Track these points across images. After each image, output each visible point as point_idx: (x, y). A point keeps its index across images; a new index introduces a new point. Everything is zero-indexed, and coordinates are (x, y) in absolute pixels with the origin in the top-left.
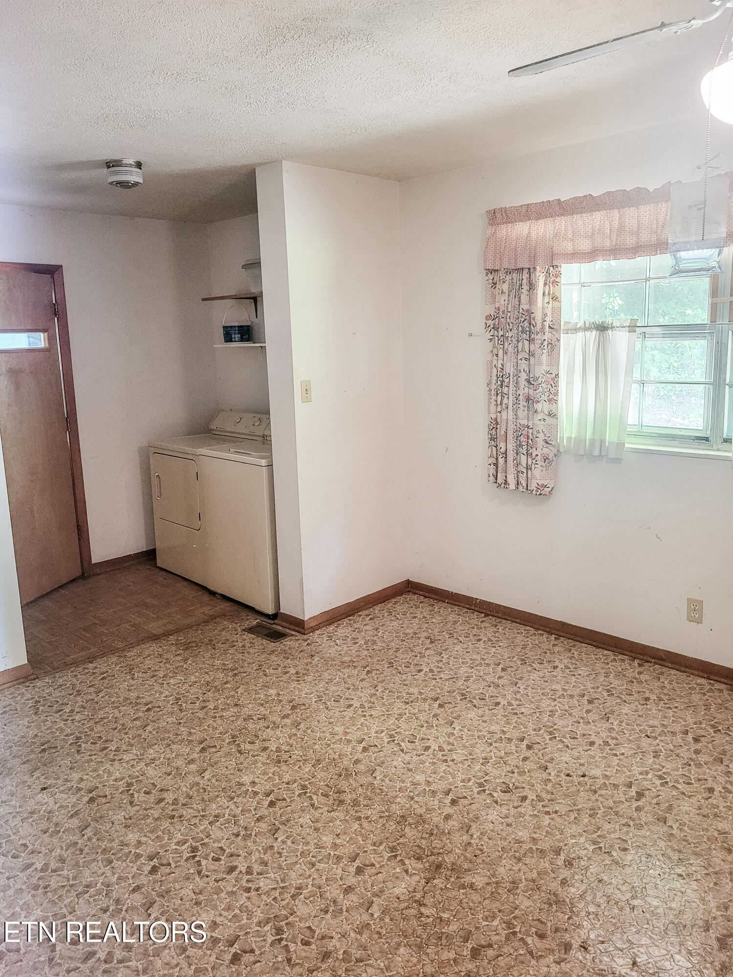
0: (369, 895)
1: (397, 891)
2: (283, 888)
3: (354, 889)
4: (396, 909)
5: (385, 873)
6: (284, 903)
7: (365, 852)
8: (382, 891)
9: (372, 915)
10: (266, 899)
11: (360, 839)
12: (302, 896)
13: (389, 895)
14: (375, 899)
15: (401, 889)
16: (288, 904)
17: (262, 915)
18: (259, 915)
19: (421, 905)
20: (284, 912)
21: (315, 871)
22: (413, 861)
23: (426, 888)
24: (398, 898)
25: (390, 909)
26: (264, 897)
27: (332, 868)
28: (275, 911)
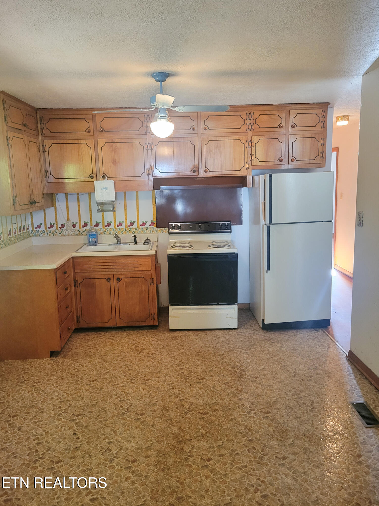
0: (216, 449)
1: (205, 444)
2: (247, 473)
3: (219, 455)
4: (213, 439)
5: (201, 452)
6: (251, 467)
7: (198, 466)
8: (210, 447)
9: (222, 443)
10: (258, 473)
11: (193, 473)
12: (242, 465)
13: (209, 445)
14: (216, 447)
15: (203, 444)
16: (250, 465)
17: (264, 467)
18: (265, 468)
19: (203, 435)
20: (254, 463)
21: (227, 471)
22: (185, 450)
23: (194, 438)
24: (207, 441)
25: (215, 440)
26: (258, 474)
27: (219, 468)
28: (257, 465)
